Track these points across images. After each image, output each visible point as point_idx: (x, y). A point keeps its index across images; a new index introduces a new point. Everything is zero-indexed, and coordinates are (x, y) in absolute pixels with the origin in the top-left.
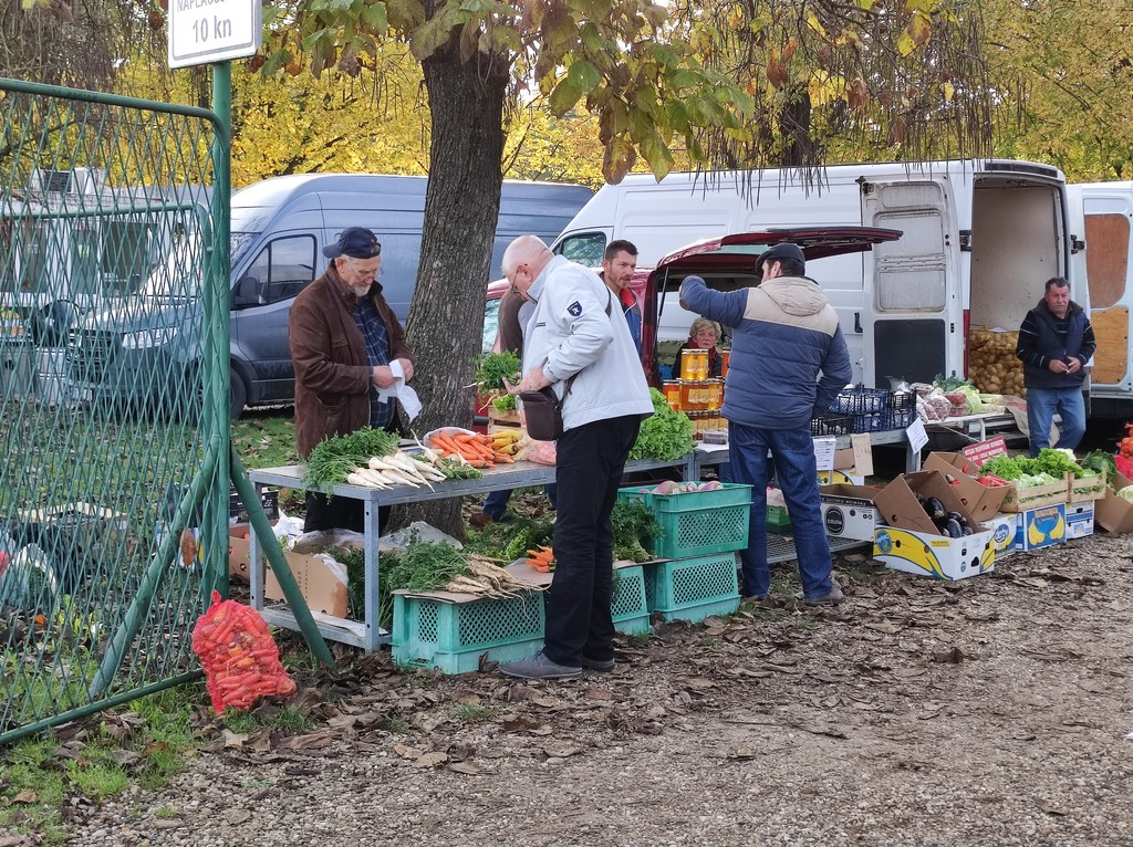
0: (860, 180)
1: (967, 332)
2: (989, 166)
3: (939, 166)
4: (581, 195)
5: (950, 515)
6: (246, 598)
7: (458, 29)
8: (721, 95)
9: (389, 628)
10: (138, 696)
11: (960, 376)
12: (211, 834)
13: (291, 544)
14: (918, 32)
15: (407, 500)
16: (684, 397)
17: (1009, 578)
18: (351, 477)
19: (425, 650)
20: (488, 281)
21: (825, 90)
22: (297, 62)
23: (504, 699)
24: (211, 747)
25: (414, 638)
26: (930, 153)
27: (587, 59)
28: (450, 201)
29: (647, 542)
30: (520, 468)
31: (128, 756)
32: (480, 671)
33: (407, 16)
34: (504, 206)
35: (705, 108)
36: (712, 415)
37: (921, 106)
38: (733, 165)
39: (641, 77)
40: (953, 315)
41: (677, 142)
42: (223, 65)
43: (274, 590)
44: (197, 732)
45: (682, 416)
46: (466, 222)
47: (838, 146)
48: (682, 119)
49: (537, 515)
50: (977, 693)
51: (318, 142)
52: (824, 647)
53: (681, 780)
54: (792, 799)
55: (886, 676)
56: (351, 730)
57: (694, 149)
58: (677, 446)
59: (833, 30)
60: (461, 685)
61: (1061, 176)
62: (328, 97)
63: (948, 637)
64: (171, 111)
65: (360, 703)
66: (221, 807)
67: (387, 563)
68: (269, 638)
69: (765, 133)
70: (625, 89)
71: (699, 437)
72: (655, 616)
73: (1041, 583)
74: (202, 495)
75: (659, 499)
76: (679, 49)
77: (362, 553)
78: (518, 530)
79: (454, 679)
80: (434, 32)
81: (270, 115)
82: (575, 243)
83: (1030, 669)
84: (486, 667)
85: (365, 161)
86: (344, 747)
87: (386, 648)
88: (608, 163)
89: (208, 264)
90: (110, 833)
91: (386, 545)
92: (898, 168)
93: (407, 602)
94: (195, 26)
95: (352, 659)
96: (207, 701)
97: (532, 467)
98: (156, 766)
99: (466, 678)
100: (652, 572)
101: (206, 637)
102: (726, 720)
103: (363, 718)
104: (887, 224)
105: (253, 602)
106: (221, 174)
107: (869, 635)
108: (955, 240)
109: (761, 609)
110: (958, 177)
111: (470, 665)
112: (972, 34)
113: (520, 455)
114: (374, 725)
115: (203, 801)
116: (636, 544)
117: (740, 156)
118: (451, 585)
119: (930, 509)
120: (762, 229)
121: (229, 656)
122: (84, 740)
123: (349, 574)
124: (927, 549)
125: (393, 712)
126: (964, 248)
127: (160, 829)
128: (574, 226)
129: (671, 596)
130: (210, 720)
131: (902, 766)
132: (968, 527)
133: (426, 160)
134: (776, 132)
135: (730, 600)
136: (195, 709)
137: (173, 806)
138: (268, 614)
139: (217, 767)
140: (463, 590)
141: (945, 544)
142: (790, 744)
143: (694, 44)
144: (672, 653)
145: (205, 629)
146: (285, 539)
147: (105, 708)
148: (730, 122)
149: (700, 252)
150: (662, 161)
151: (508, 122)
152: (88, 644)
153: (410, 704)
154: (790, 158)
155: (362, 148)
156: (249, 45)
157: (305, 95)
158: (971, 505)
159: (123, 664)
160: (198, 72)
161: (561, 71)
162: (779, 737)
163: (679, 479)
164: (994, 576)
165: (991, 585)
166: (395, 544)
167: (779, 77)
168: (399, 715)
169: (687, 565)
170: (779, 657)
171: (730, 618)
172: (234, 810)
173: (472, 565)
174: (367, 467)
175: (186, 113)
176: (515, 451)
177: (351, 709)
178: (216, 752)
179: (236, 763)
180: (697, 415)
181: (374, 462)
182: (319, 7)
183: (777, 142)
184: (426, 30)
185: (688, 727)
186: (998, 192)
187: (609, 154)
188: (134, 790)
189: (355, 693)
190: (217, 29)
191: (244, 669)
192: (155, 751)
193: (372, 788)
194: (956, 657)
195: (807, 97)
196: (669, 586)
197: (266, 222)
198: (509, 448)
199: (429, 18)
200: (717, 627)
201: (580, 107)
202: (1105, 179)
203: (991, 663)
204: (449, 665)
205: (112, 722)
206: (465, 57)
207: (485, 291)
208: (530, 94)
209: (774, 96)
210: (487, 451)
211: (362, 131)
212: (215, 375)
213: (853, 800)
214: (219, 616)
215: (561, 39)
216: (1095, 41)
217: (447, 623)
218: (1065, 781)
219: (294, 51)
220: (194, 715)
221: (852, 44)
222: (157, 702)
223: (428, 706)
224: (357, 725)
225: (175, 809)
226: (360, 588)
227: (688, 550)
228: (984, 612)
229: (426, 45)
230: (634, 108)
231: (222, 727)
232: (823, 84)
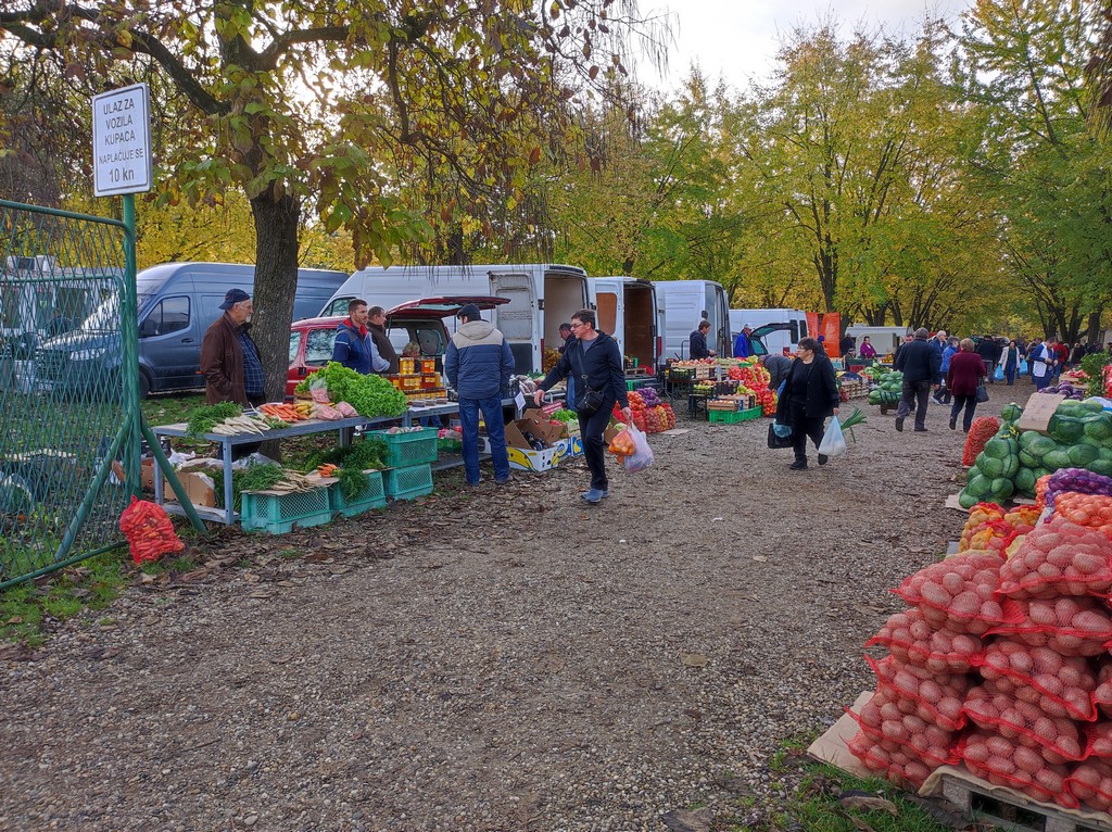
0: (489, 273)
1: (543, 351)
2: (551, 268)
3: (528, 267)
4: (342, 278)
5: (537, 440)
6: (153, 499)
7: (272, 183)
8: (416, 226)
9: (240, 512)
10: (87, 558)
11: (540, 371)
12: (135, 632)
13: (180, 468)
14: (518, 198)
15: (248, 441)
16: (402, 383)
17: (565, 470)
18: (214, 429)
19: (261, 522)
20: (291, 322)
21: (471, 226)
22: (176, 198)
23: (307, 545)
24: (134, 583)
25: (254, 516)
26: (523, 260)
27: (345, 204)
28: (269, 277)
29: (383, 459)
30: (313, 422)
31: (83, 591)
32: (293, 532)
33: (242, 175)
34: (299, 283)
35: (409, 233)
36: (417, 393)
37: (519, 237)
38: (423, 263)
39: (374, 215)
40: (536, 342)
41: (395, 250)
42: (130, 196)
43: (169, 493)
44: (125, 576)
45: (401, 393)
46: (278, 289)
47: (477, 256)
48: (397, 237)
49: (323, 447)
50: (551, 526)
51: (190, 245)
52: (476, 508)
53: (405, 581)
54: (462, 586)
55: (507, 521)
56: (218, 568)
57: (403, 253)
58: (399, 408)
59: (473, 196)
60: (282, 540)
61: (585, 273)
62: (195, 220)
63: (537, 500)
64: (97, 221)
65: (224, 553)
66: (139, 617)
67: (237, 476)
68: (167, 520)
69: (440, 248)
70: (365, 221)
71: (410, 404)
72: (389, 498)
73: (580, 471)
74: (123, 441)
75: (390, 437)
76: (393, 200)
77: (223, 471)
78: (313, 455)
79: (278, 537)
80: (259, 184)
81: (160, 229)
82: (340, 302)
83: (577, 513)
84: (295, 530)
85: (218, 257)
86: (215, 578)
87: (238, 522)
88: (357, 259)
89: (123, 309)
90: (71, 636)
91: (236, 465)
92: (509, 267)
93: (250, 497)
94: (111, 173)
95: (218, 529)
96: (130, 558)
97: (320, 422)
98: (99, 596)
99: (285, 536)
100: (386, 475)
101: (129, 522)
102: (428, 549)
103: (225, 561)
104: (501, 296)
105: (157, 501)
106: (129, 258)
107: (499, 501)
108: (536, 304)
109: (444, 491)
110: (538, 271)
111: (286, 529)
112: (542, 202)
113: (312, 415)
114: (232, 565)
115: (129, 614)
116: (378, 460)
117: (428, 259)
118: (275, 486)
119: (527, 437)
120: (441, 297)
121: (143, 531)
122: (53, 584)
123: (215, 483)
124: (526, 457)
125: (243, 557)
126: (540, 308)
127: (102, 632)
128: (338, 294)
129: (397, 486)
130: (132, 568)
131: (516, 565)
132: (546, 445)
133: (254, 256)
134: (446, 247)
135: (428, 487)
136: (123, 563)
137: (110, 618)
138: (167, 507)
139: (139, 594)
140: (282, 489)
141: (535, 454)
142: (460, 558)
143: (402, 199)
144: (398, 517)
145: (128, 517)
146: (176, 465)
147: (66, 565)
148: (422, 240)
149: (408, 307)
150: (386, 260)
151: (300, 237)
152: (53, 530)
153: (253, 552)
154: (453, 261)
155: (216, 249)
156: (145, 185)
157: (181, 218)
158: (547, 434)
159: (76, 541)
160: (114, 201)
161: (330, 210)
162: (455, 555)
163: (400, 426)
164: (558, 469)
165: (556, 474)
166: (241, 464)
167: (447, 218)
168: (247, 558)
169: (406, 470)
170: (454, 514)
171: (428, 497)
172: (149, 617)
173: (286, 475)
174: (224, 423)
175: (107, 223)
176: (310, 413)
177: (218, 557)
178: (137, 586)
179: (150, 591)
180: (410, 391)
181: (228, 420)
182: (189, 168)
183: (447, 253)
184: (255, 182)
185: (408, 553)
186: (556, 281)
187: (357, 254)
188: (86, 611)
189: (220, 548)
190: (125, 175)
191: (153, 538)
192: (99, 588)
193: (232, 599)
194: (541, 509)
195: (461, 230)
196: (395, 482)
197: (158, 290)
198: (306, 411)
199: (255, 177)
200: (421, 502)
201: (341, 230)
202: (606, 275)
203: (558, 511)
204: (275, 530)
205: (70, 573)
206: (277, 199)
207: (290, 327)
208: (313, 221)
209: (444, 227)
210: (294, 413)
211: (216, 240)
212: (129, 374)
213: (493, 583)
214: (136, 509)
215: (330, 191)
216: (600, 208)
217: (273, 509)
218: (593, 566)
219: (174, 192)
220: (122, 566)
221: (483, 202)
222: (98, 560)
223: (264, 552)
224: (222, 565)
225: (112, 620)
226: (222, 491)
227: (405, 462)
228: (554, 486)
229: (255, 191)
230: (370, 231)
231: (141, 571)
232: (469, 223)
